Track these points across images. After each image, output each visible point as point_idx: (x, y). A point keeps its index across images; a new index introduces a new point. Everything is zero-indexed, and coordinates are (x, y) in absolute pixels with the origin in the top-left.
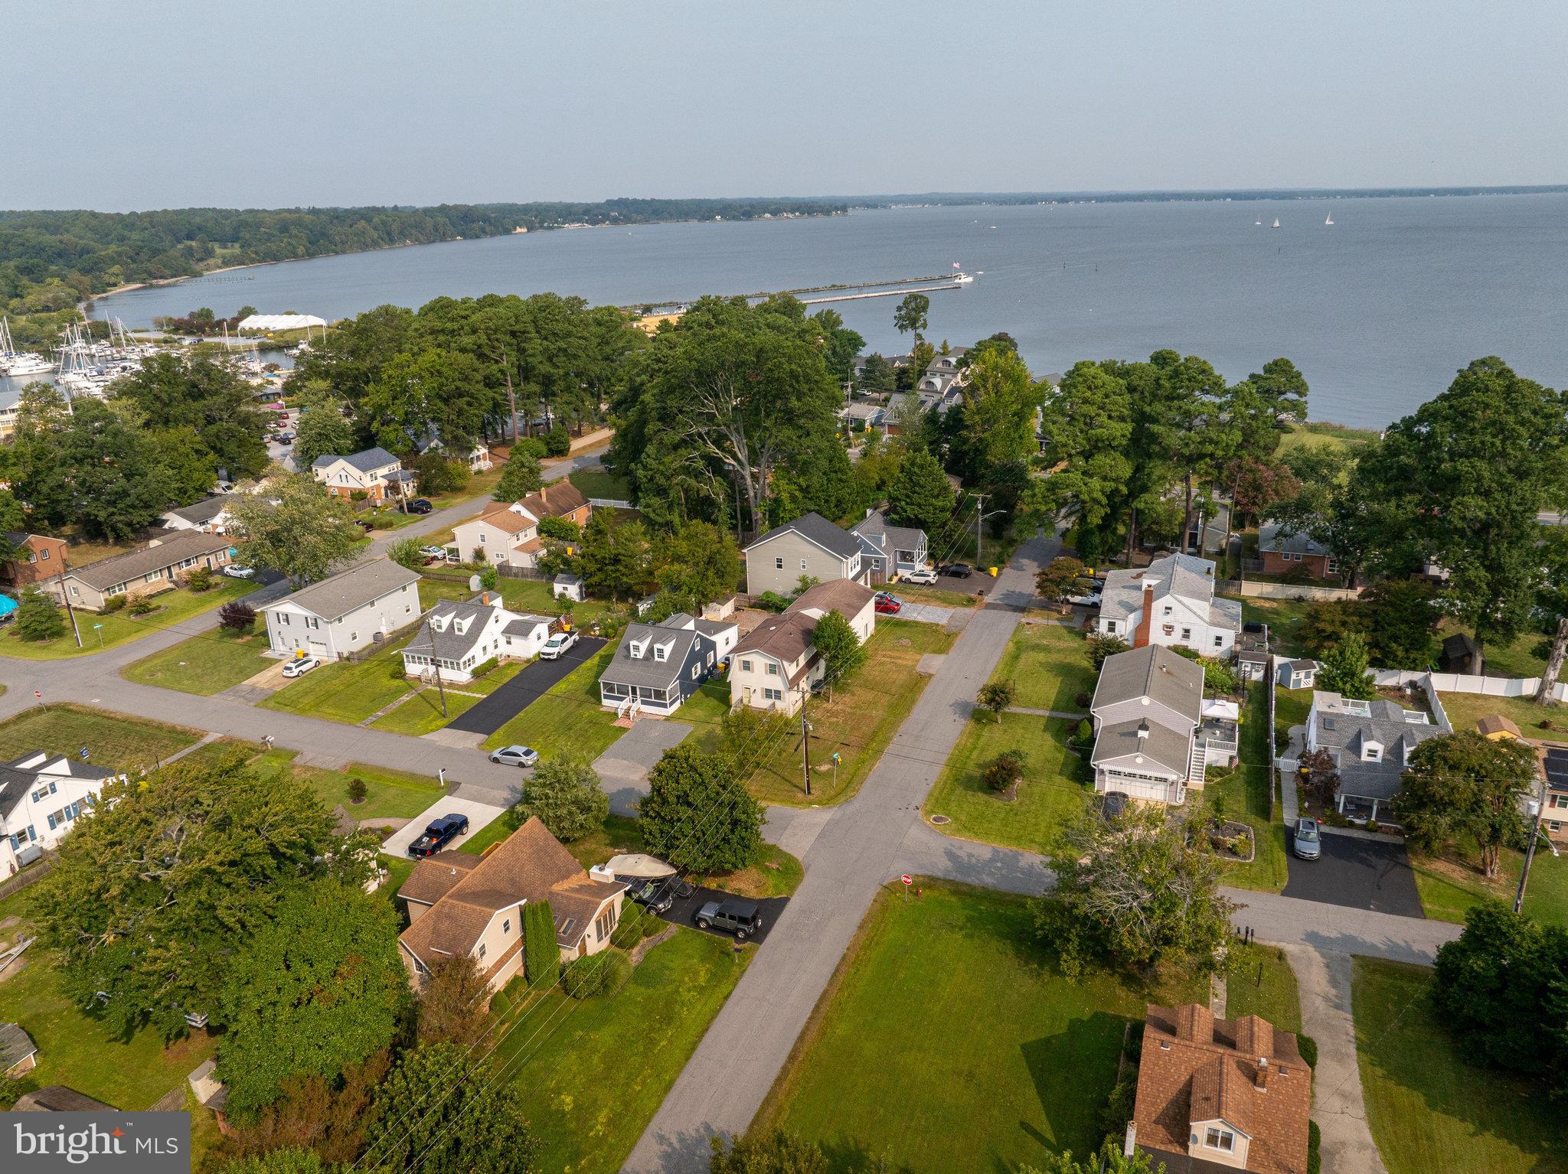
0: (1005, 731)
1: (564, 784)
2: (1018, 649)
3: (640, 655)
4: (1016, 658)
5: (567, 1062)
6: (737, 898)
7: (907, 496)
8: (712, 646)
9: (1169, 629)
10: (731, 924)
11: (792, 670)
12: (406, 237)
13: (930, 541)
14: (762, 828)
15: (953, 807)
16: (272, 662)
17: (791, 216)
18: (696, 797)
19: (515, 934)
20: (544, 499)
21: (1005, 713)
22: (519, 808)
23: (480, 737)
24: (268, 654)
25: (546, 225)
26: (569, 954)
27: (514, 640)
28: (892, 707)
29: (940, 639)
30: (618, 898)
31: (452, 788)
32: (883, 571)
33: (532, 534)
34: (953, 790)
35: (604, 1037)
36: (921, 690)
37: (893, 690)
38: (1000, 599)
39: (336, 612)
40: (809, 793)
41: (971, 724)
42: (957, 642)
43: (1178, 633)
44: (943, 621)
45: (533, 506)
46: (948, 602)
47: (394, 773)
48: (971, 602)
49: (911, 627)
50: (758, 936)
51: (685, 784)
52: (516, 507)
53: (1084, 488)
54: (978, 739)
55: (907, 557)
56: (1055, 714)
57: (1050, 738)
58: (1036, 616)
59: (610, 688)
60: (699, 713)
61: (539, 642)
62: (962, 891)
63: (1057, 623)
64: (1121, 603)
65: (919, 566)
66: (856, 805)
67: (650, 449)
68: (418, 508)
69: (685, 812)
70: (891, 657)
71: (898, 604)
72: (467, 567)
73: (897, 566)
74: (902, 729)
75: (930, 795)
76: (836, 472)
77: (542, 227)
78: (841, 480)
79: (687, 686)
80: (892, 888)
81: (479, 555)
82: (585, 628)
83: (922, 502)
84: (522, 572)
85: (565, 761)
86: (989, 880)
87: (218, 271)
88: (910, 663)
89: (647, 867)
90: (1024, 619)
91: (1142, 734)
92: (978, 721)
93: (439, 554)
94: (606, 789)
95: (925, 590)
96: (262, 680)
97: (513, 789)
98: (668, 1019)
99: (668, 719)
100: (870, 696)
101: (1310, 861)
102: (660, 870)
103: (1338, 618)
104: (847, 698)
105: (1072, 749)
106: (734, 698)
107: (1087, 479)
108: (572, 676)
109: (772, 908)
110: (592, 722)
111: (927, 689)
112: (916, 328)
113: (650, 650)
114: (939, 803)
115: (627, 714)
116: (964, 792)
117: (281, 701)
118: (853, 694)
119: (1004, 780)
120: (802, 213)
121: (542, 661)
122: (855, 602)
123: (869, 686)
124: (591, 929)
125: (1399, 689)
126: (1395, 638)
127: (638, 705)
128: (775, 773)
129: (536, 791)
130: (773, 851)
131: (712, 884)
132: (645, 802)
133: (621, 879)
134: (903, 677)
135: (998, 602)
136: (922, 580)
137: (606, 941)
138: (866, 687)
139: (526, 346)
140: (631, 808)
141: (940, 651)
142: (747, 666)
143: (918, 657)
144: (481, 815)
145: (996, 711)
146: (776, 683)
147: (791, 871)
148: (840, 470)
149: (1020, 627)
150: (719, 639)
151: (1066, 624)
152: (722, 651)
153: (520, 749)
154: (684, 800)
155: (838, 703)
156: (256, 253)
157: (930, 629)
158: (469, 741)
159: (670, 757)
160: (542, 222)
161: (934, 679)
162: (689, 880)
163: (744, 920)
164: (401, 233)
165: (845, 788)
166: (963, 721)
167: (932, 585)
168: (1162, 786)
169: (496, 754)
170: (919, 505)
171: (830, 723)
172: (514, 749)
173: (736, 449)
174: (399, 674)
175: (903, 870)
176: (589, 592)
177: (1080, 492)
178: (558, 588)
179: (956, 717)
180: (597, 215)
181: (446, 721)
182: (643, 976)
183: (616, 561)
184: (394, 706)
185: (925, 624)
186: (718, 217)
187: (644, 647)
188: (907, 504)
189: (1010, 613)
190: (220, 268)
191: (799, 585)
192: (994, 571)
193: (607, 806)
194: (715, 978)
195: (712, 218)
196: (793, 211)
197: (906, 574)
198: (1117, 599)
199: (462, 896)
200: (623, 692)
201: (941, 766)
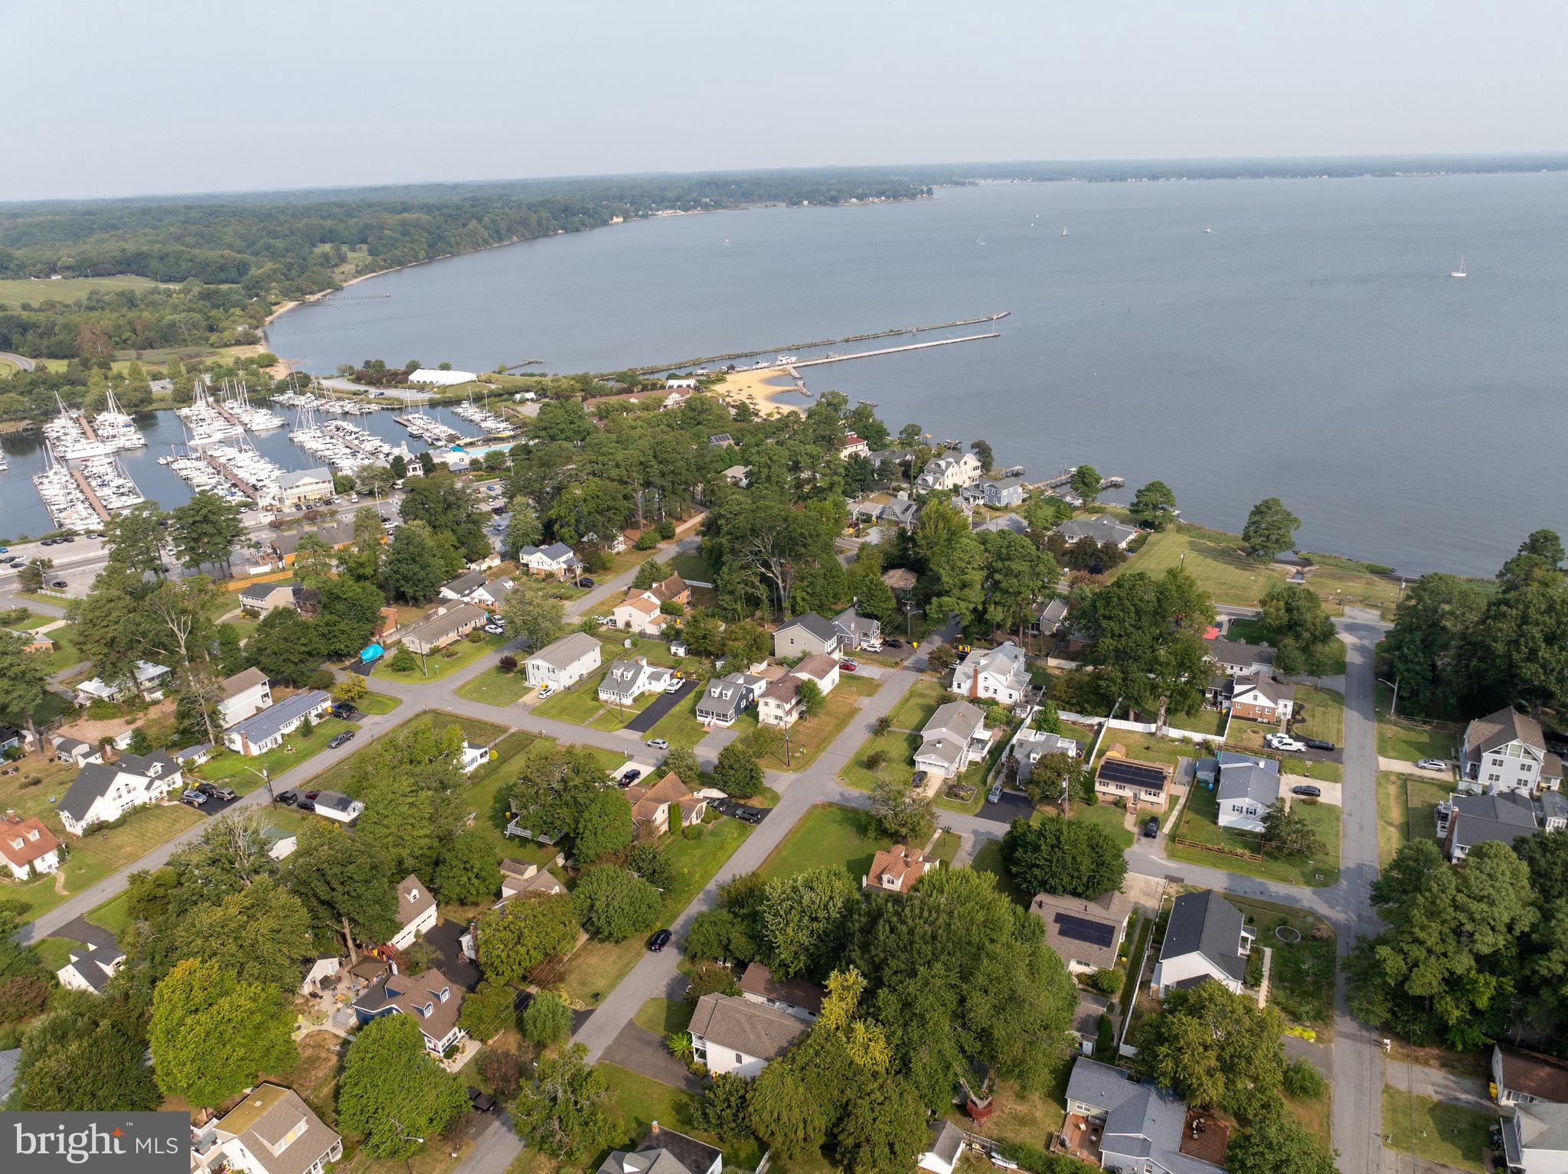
0: (883, 740)
1: (683, 758)
2: (911, 695)
3: (716, 696)
4: (908, 700)
5: (685, 859)
6: (752, 808)
7: (868, 601)
8: (752, 691)
9: (987, 689)
10: (747, 816)
11: (788, 707)
12: (512, 233)
13: (882, 626)
14: (763, 780)
15: (851, 774)
16: (530, 689)
17: (876, 200)
18: (736, 766)
19: (666, 815)
20: (663, 588)
21: (886, 731)
22: (663, 768)
23: (641, 734)
24: (526, 684)
25: (640, 213)
26: (686, 824)
27: (653, 682)
28: (837, 725)
29: (871, 687)
30: (704, 804)
31: (630, 758)
32: (851, 644)
33: (657, 612)
34: (853, 767)
35: (698, 852)
36: (853, 717)
37: (839, 717)
38: (912, 663)
39: (562, 664)
40: (788, 766)
41: (869, 736)
42: (881, 689)
43: (991, 691)
44: (877, 677)
45: (658, 593)
46: (883, 664)
47: (605, 750)
48: (896, 664)
49: (858, 679)
50: (758, 821)
51: (732, 761)
52: (647, 594)
54: (872, 742)
55: (866, 635)
56: (909, 731)
57: (901, 743)
58: (925, 675)
59: (701, 712)
60: (743, 725)
61: (666, 683)
62: (843, 809)
63: (936, 680)
64: (965, 674)
65: (873, 641)
66: (806, 773)
67: (725, 569)
68: (586, 584)
69: (732, 772)
70: (842, 698)
71: (855, 665)
72: (621, 631)
73: (861, 641)
75: (843, 768)
77: (637, 215)
79: (738, 711)
80: (815, 807)
81: (628, 625)
82: (688, 674)
84: (651, 636)
85: (682, 749)
86: (854, 804)
87: (355, 281)
88: (851, 702)
89: (716, 794)
90: (921, 676)
91: (940, 746)
92: (873, 733)
93: (605, 622)
94: (699, 760)
95: (874, 657)
96: (529, 699)
97: (658, 759)
98: (722, 848)
99: (729, 727)
100: (827, 719)
101: (994, 803)
102: (722, 795)
103: (1063, 689)
104: (816, 720)
105: (910, 749)
106: (761, 718)
108: (682, 703)
109: (765, 812)
110: (693, 729)
111: (856, 717)
113: (721, 693)
114: (846, 772)
115: (709, 725)
116: (857, 768)
117: (539, 711)
118: (819, 718)
119: (876, 763)
120: (888, 197)
121: (666, 694)
122: (829, 666)
123: (828, 714)
124: (694, 815)
125: (1092, 726)
126: (1088, 702)
127: (714, 721)
128: (775, 756)
129: (670, 761)
130: (769, 789)
131: (742, 802)
132: (716, 767)
133: (705, 798)
134: (846, 710)
135: (911, 665)
136: (873, 649)
137: (699, 821)
138: (826, 715)
140: (710, 769)
141: (870, 695)
142: (766, 704)
143: (857, 698)
144: (646, 770)
145: (883, 730)
146: (780, 713)
147: (776, 798)
149: (916, 682)
150: (756, 687)
151: (941, 681)
152: (757, 692)
153: (660, 741)
154: (731, 767)
155: (812, 722)
156: (385, 261)
157: (868, 681)
158: (636, 735)
159: (726, 749)
160: (637, 211)
161: (862, 710)
162: (733, 800)
163: (753, 815)
164: (508, 230)
165: (806, 763)
166: (867, 734)
167: (878, 653)
168: (943, 770)
169: (649, 743)
170: (876, 606)
171: (806, 731)
172: (657, 741)
173: (774, 567)
174: (596, 698)
175: (820, 799)
176: (688, 652)
178: (673, 649)
179: (865, 733)
180: (689, 202)
181: (623, 725)
182: (713, 833)
183: (704, 637)
184: (597, 716)
185: (866, 678)
186: (806, 203)
187: (718, 691)
188: (868, 605)
189: (913, 673)
190: (355, 277)
191: (801, 655)
192: (915, 644)
193: (700, 769)
194: (740, 835)
195: (798, 203)
196: (879, 195)
197: (864, 645)
198: (963, 671)
199: (647, 799)
200: (707, 713)
201: (851, 756)
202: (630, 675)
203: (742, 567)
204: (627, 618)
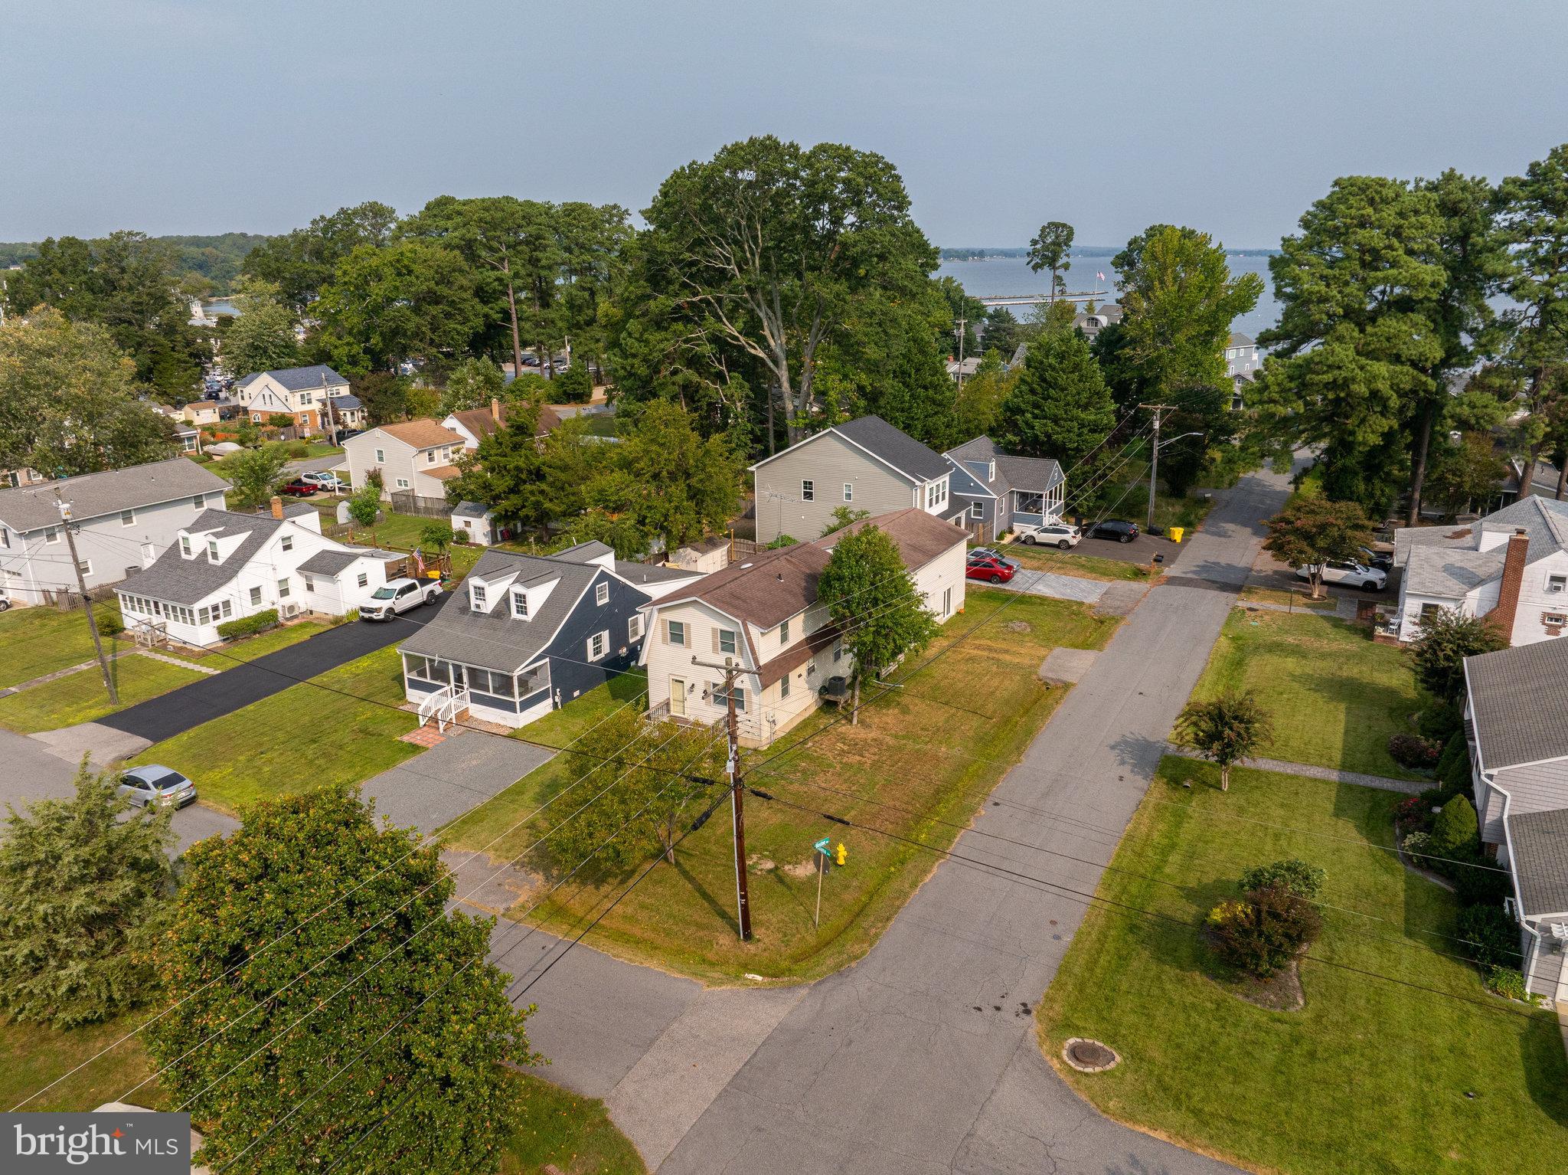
0: (1241, 810)
2: (1239, 648)
3: (489, 606)
4: (1238, 663)
7: (1036, 406)
8: (640, 603)
9: (1554, 622)
11: (769, 646)
13: (1069, 484)
15: (1126, 1012)
20: (496, 416)
21: (1235, 769)
28: (984, 742)
29: (1086, 626)
32: (988, 521)
34: (1123, 958)
36: (1047, 710)
37: (990, 707)
38: (1194, 572)
40: (748, 936)
41: (1158, 790)
42: (1119, 630)
44: (1092, 600)
45: (477, 424)
46: (1097, 573)
48: (1139, 574)
49: (1033, 604)
52: (452, 422)
53: (1360, 375)
54: (1179, 824)
55: (1030, 503)
56: (1350, 778)
57: (1354, 833)
58: (1263, 599)
59: (418, 667)
60: (582, 723)
61: (363, 590)
63: (1309, 611)
64: (1450, 570)
65: (1049, 519)
66: (860, 982)
70: (990, 649)
71: (1010, 567)
73: (1013, 518)
74: (999, 790)
75: (1064, 969)
76: (925, 388)
78: (934, 402)
79: (575, 674)
81: (375, 481)
83: (1061, 413)
88: (1027, 661)
90: (1243, 603)
92: (1175, 782)
95: (1059, 554)
99: (514, 736)
100: (939, 717)
104: (891, 716)
105: (1419, 866)
107: (1363, 361)
111: (1061, 710)
112: (1055, 268)
113: (505, 598)
114: (1087, 1000)
115: (433, 718)
116: (1154, 968)
118: (905, 710)
119: (1276, 951)
121: (357, 621)
122: (929, 544)
123: (942, 696)
128: (685, 874)
134: (1010, 686)
135: (1190, 576)
136: (1054, 538)
138: (935, 699)
139: (540, 255)
141: (1086, 646)
142: (677, 634)
143: (1043, 652)
145: (1223, 761)
146: (736, 673)
148: (936, 387)
149: (1236, 615)
151: (1325, 613)
155: (871, 727)
157: (1066, 609)
161: (1073, 693)
165: (843, 929)
166: (1142, 783)
167: (1070, 547)
170: (1056, 420)
171: (847, 766)
173: (767, 333)
174: (112, 629)
176: (507, 533)
177: (1353, 379)
178: (457, 523)
179: (1125, 770)
181: (106, 711)
185: (1056, 602)
187: (495, 591)
188: (1036, 417)
189: (1212, 594)
191: (834, 522)
192: (1178, 533)
197: (1030, 530)
198: (1441, 563)
200: (440, 674)
201: (1091, 882)
202: (228, 546)
203: (678, 314)
204: (373, 464)
